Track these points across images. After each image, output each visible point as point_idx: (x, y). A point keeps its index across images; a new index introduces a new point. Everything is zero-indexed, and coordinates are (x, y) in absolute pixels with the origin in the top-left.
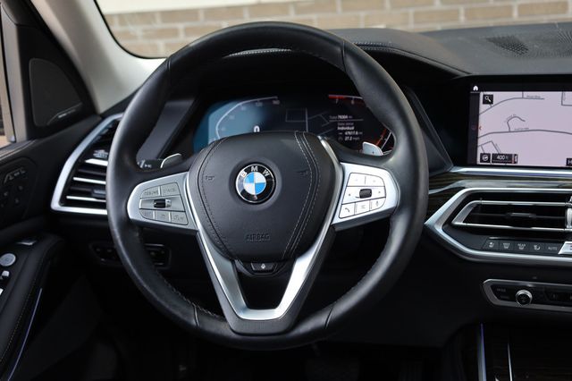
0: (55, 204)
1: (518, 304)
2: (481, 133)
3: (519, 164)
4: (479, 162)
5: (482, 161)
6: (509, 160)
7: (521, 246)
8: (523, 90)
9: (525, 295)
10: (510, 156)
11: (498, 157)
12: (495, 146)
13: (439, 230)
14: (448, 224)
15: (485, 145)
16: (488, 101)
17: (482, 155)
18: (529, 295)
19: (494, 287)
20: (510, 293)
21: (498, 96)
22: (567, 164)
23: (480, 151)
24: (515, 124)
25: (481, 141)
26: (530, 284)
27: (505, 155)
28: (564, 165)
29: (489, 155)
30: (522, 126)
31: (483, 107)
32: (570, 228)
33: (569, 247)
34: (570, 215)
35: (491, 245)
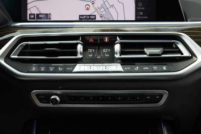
1: (51, 105)
3: (52, 20)
4: (28, 19)
5: (30, 18)
6: (47, 18)
7: (51, 68)
9: (55, 99)
10: (47, 15)
11: (40, 16)
12: (38, 9)
13: (2, 61)
14: (7, 58)
17: (30, 15)
18: (58, 99)
19: (38, 95)
22: (80, 19)
23: (29, 12)
25: (29, 6)
26: (59, 92)
27: (44, 14)
28: (78, 19)
29: (34, 15)
32: (79, 56)
33: (79, 67)
34: (80, 48)
35: (34, 69)
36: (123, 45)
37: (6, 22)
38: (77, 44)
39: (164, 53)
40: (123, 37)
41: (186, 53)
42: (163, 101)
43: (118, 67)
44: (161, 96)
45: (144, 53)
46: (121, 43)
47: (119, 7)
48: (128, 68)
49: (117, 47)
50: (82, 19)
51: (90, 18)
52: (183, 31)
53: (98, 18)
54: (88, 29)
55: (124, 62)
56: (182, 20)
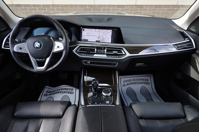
0: (3, 47)
1: (87, 64)
2: (82, 36)
4: (82, 41)
6: (87, 40)
7: (88, 55)
8: (89, 28)
9: (89, 63)
11: (85, 40)
12: (85, 38)
13: (75, 52)
14: (76, 51)
15: (83, 38)
16: (84, 30)
19: (84, 62)
20: (86, 62)
21: (85, 29)
23: (82, 39)
24: (88, 34)
25: (82, 37)
26: (89, 61)
28: (95, 41)
30: (89, 35)
31: (83, 31)
32: (95, 52)
33: (95, 55)
34: (96, 50)
35: (83, 55)
36: (107, 50)
37: (76, 41)
38: (95, 49)
39: (118, 53)
40: (107, 48)
41: (124, 53)
42: (116, 66)
43: (105, 56)
44: (116, 64)
45: (112, 52)
46: (107, 49)
47: (107, 39)
48: (108, 56)
49: (106, 50)
50: (97, 41)
51: (99, 42)
52: (123, 47)
53: (101, 42)
54: (98, 44)
55: (107, 55)
56: (124, 44)
